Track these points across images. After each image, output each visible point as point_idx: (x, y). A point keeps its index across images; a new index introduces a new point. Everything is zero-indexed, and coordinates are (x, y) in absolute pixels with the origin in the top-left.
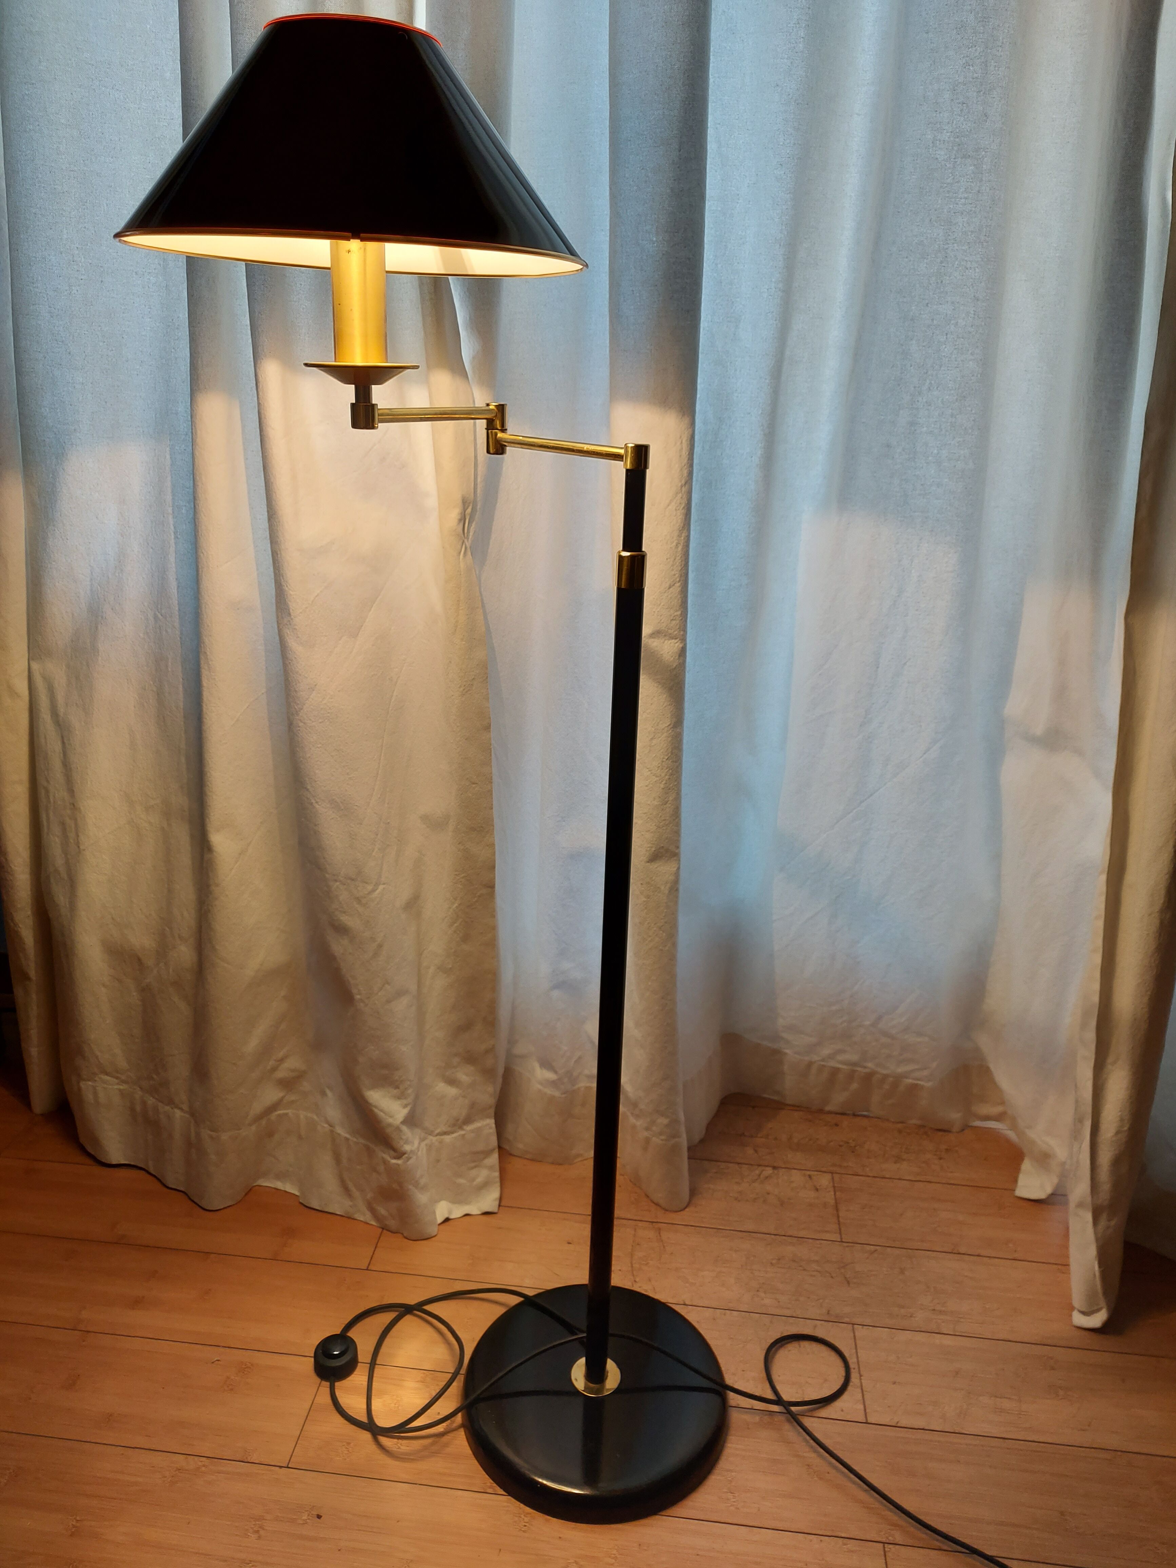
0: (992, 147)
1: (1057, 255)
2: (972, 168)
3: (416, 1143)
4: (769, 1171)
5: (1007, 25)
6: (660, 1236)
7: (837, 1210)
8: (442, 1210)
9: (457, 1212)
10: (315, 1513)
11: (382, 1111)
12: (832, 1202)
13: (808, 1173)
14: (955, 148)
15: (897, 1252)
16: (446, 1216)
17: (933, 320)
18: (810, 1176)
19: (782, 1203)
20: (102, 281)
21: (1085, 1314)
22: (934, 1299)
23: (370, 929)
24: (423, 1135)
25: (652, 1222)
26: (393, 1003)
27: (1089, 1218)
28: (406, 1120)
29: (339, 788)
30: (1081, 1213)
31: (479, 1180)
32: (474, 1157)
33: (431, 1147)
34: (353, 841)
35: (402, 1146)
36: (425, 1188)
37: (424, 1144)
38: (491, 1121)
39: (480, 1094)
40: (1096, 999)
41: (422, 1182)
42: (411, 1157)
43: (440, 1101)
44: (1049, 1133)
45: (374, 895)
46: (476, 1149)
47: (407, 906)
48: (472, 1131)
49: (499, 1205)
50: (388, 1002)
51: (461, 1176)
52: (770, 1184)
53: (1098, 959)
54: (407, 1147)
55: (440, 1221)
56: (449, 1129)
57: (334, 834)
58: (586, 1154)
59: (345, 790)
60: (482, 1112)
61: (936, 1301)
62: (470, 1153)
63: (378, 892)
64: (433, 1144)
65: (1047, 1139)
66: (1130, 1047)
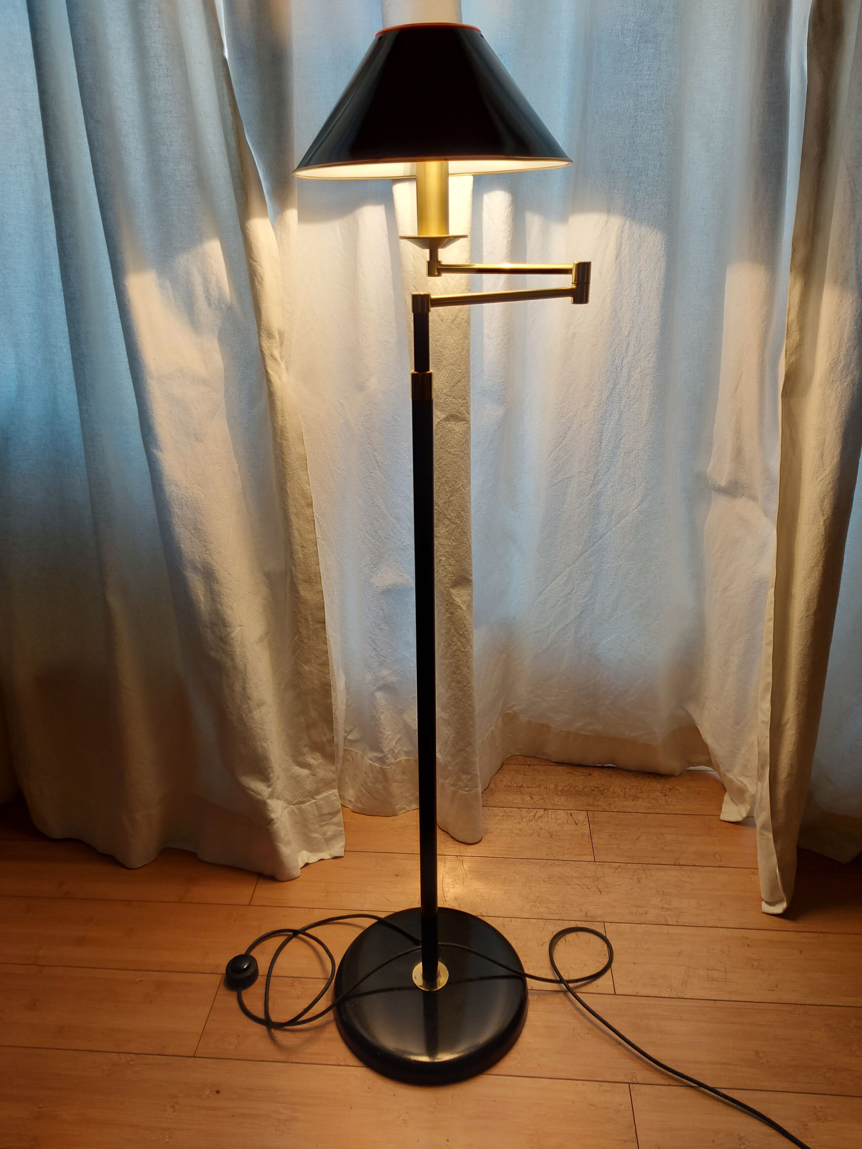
0: (668, 33)
1: (723, 116)
2: (653, 50)
8: (304, 857)
9: (313, 858)
10: (216, 1089)
12: (588, 832)
13: (570, 811)
14: (639, 35)
16: (306, 862)
17: (628, 173)
21: (771, 904)
22: (662, 900)
23: (233, 660)
24: (285, 805)
25: (457, 856)
26: (254, 712)
27: (771, 836)
28: (271, 796)
29: (199, 557)
30: (765, 833)
31: (329, 834)
32: (324, 818)
33: (292, 813)
34: (214, 595)
35: (269, 815)
36: (289, 843)
37: (286, 811)
38: (336, 791)
39: (326, 771)
40: (770, 679)
41: (286, 839)
42: (277, 823)
43: (295, 779)
44: (743, 775)
45: (233, 635)
46: (326, 811)
47: (260, 640)
48: (321, 799)
49: (345, 851)
50: (251, 712)
51: (316, 832)
52: (542, 822)
53: (770, 650)
54: (273, 816)
55: (301, 866)
56: (304, 799)
57: (199, 592)
58: (407, 807)
59: (204, 558)
60: (328, 784)
61: (664, 901)
62: (321, 815)
63: (236, 633)
64: (293, 810)
65: (741, 779)
66: (796, 713)
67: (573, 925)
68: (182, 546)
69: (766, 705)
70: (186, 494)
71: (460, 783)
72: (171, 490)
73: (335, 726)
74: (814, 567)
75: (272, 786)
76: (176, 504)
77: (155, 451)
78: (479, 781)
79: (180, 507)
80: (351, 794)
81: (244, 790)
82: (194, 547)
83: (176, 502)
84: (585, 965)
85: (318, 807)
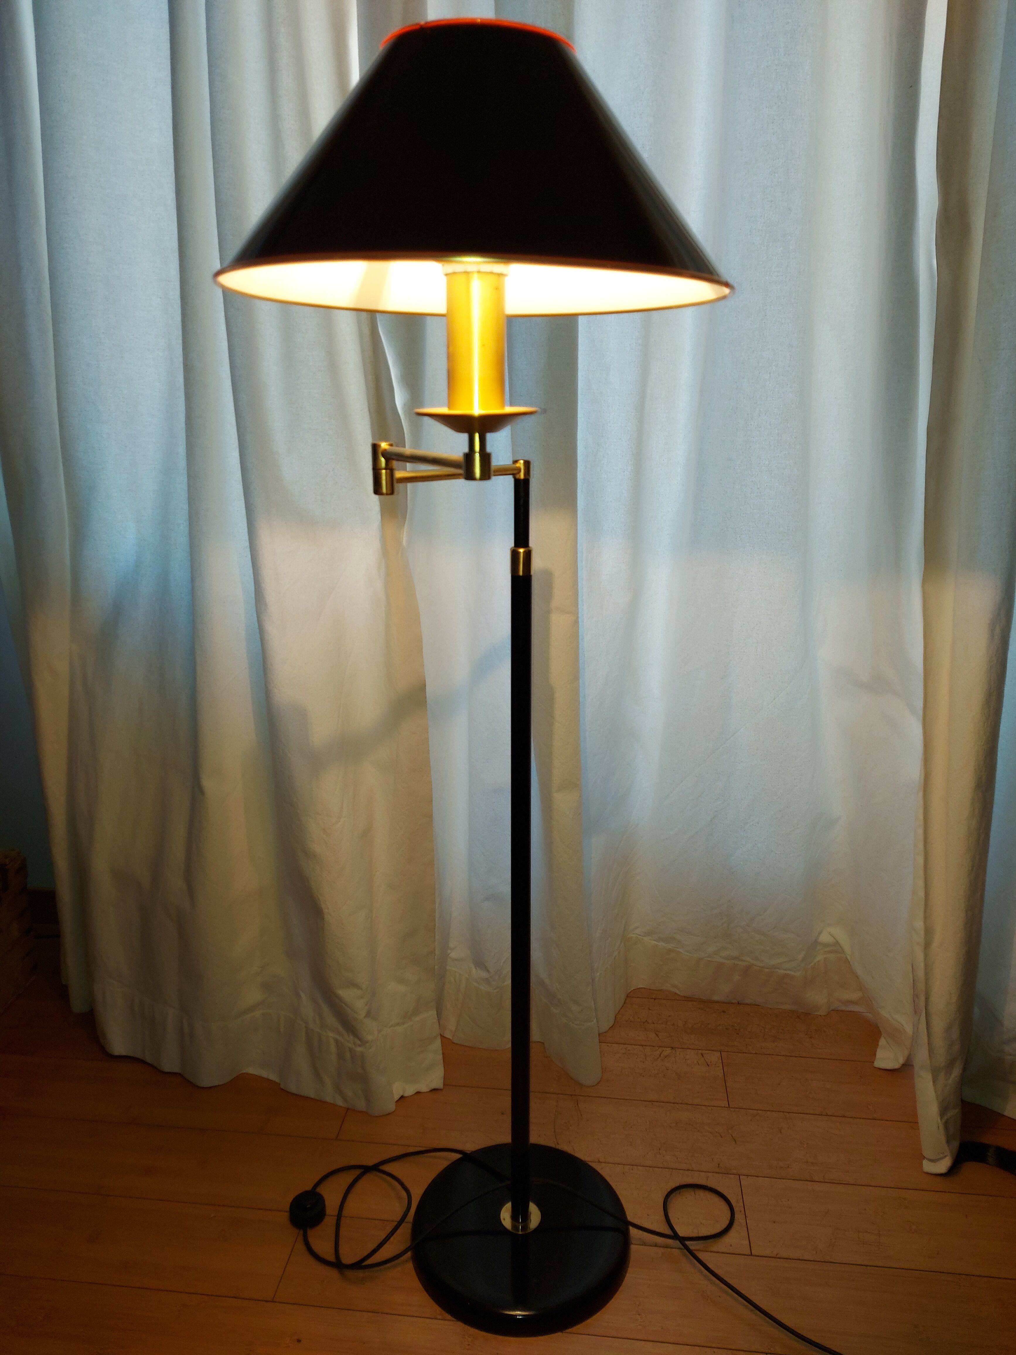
3: (376, 1033)
4: (668, 1051)
6: (578, 1106)
7: (725, 1082)
8: (400, 1088)
9: (410, 1091)
10: (296, 1337)
12: (721, 1075)
13: (700, 1051)
15: (776, 1115)
16: (401, 1094)
18: (702, 1054)
19: (679, 1077)
21: (933, 1162)
24: (380, 1026)
30: (922, 1074)
31: (425, 1062)
35: (364, 1036)
36: (381, 1071)
37: (381, 1034)
38: (434, 1012)
39: (424, 990)
41: (381, 1067)
42: (371, 1045)
44: (898, 1012)
45: (337, 826)
48: (420, 1021)
49: (444, 1084)
52: (669, 1062)
54: (368, 1037)
55: (396, 1100)
56: (401, 1021)
60: (426, 1005)
61: (808, 1155)
65: (896, 1017)
69: (919, 924)
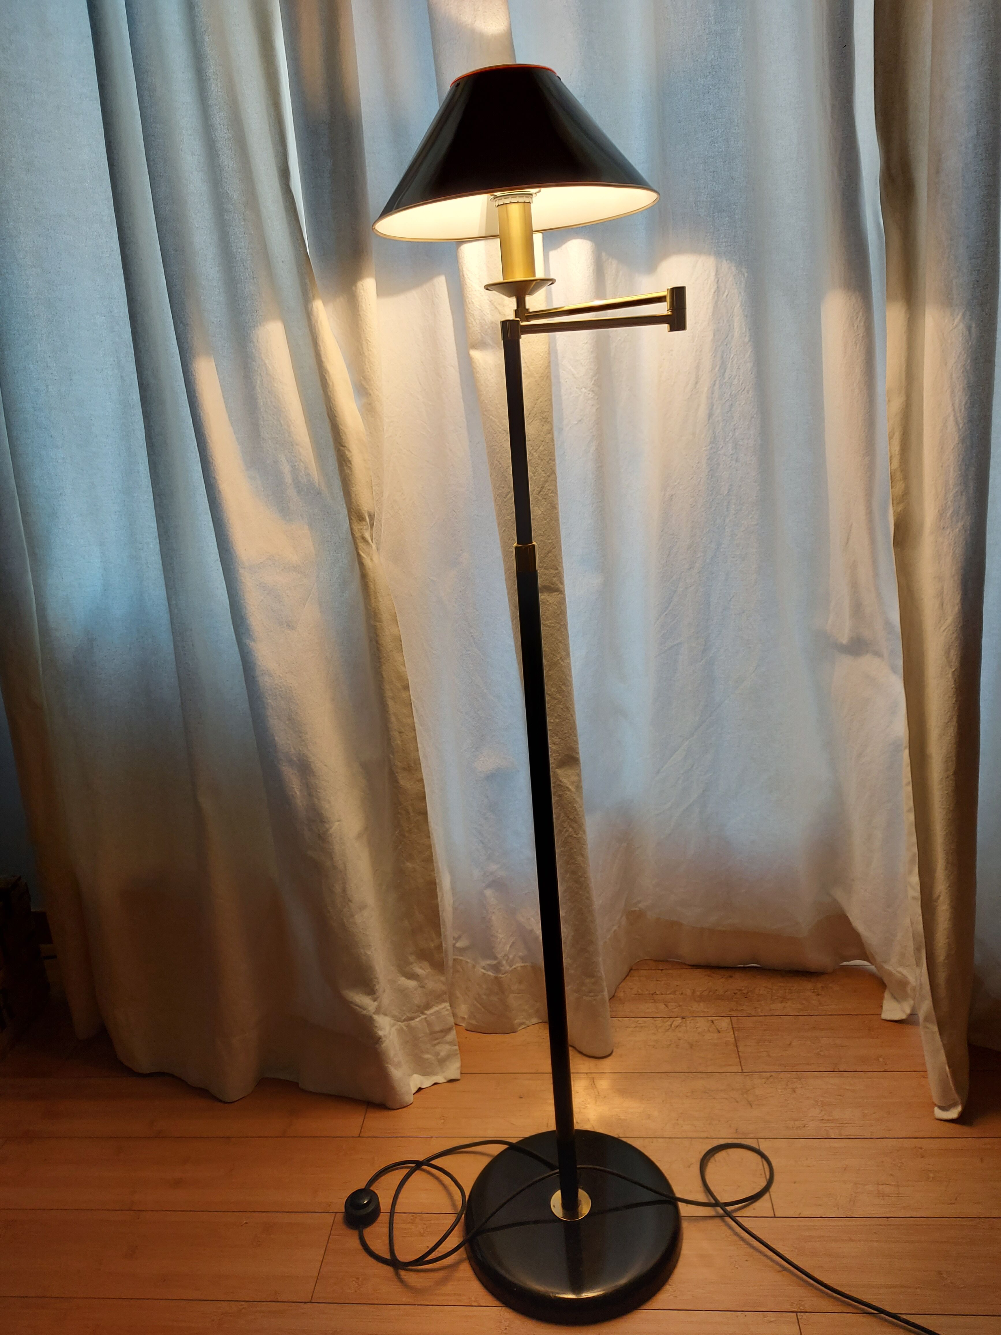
0: (741, 201)
1: (805, 273)
2: (727, 219)
3: (388, 1028)
4: (679, 1020)
5: (739, 110)
6: (594, 1084)
7: (737, 1047)
8: (416, 1081)
9: (426, 1082)
11: (357, 1005)
12: (732, 1040)
13: (710, 1018)
14: (712, 206)
15: (788, 1075)
16: (419, 1086)
18: (712, 1022)
19: (691, 1046)
20: (71, 379)
21: (943, 1108)
22: (822, 1110)
23: (332, 859)
24: (392, 1022)
25: (587, 1073)
26: (356, 916)
27: (935, 1029)
28: (378, 1011)
29: (295, 749)
30: (928, 1025)
31: (443, 1054)
32: (438, 1035)
33: (400, 1031)
34: (310, 790)
35: (376, 1033)
36: (399, 1065)
37: (394, 1029)
38: (447, 1005)
39: (435, 983)
40: (915, 849)
41: (396, 1060)
42: (385, 1041)
43: (403, 993)
44: (901, 965)
45: (331, 831)
46: (437, 1028)
47: (359, 836)
48: (432, 1014)
49: (461, 1073)
50: (352, 916)
51: (428, 1053)
52: (680, 1031)
53: (912, 817)
54: (381, 1033)
55: (414, 1092)
56: (413, 1015)
57: (294, 786)
58: (527, 1022)
59: (300, 750)
60: (438, 998)
61: (823, 1113)
62: (432, 1033)
63: (334, 828)
64: (402, 1028)
65: (900, 969)
66: (947, 885)
67: (722, 1142)
68: (276, 738)
69: (915, 879)
70: (279, 684)
71: (584, 988)
72: (265, 681)
73: (442, 930)
74: (948, 722)
75: (379, 1000)
76: (269, 695)
77: (248, 641)
78: (605, 984)
79: (274, 698)
80: (463, 1010)
81: (348, 1005)
82: (289, 738)
83: (270, 693)
84: (739, 1186)
85: (429, 1024)
